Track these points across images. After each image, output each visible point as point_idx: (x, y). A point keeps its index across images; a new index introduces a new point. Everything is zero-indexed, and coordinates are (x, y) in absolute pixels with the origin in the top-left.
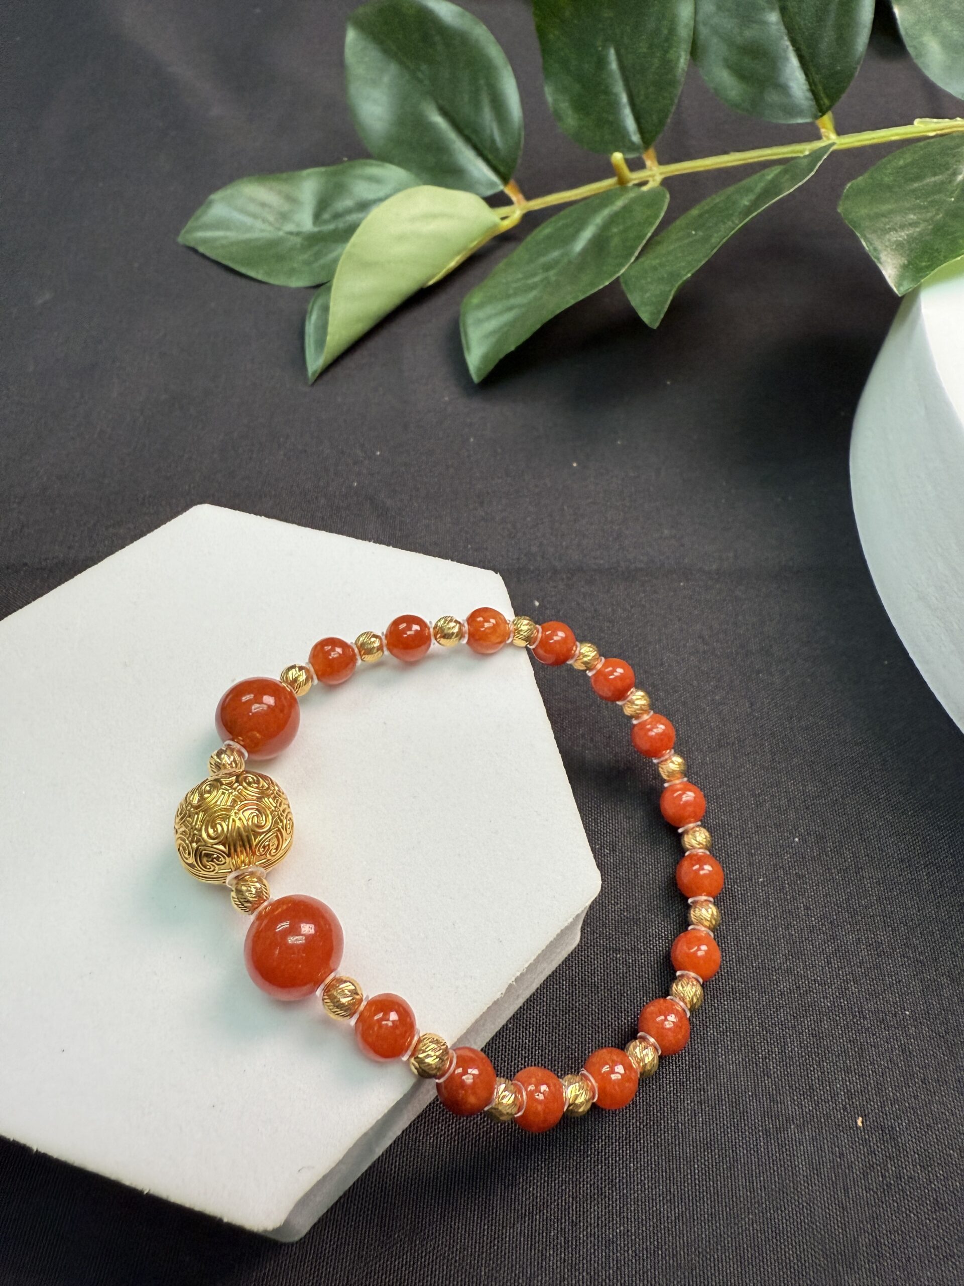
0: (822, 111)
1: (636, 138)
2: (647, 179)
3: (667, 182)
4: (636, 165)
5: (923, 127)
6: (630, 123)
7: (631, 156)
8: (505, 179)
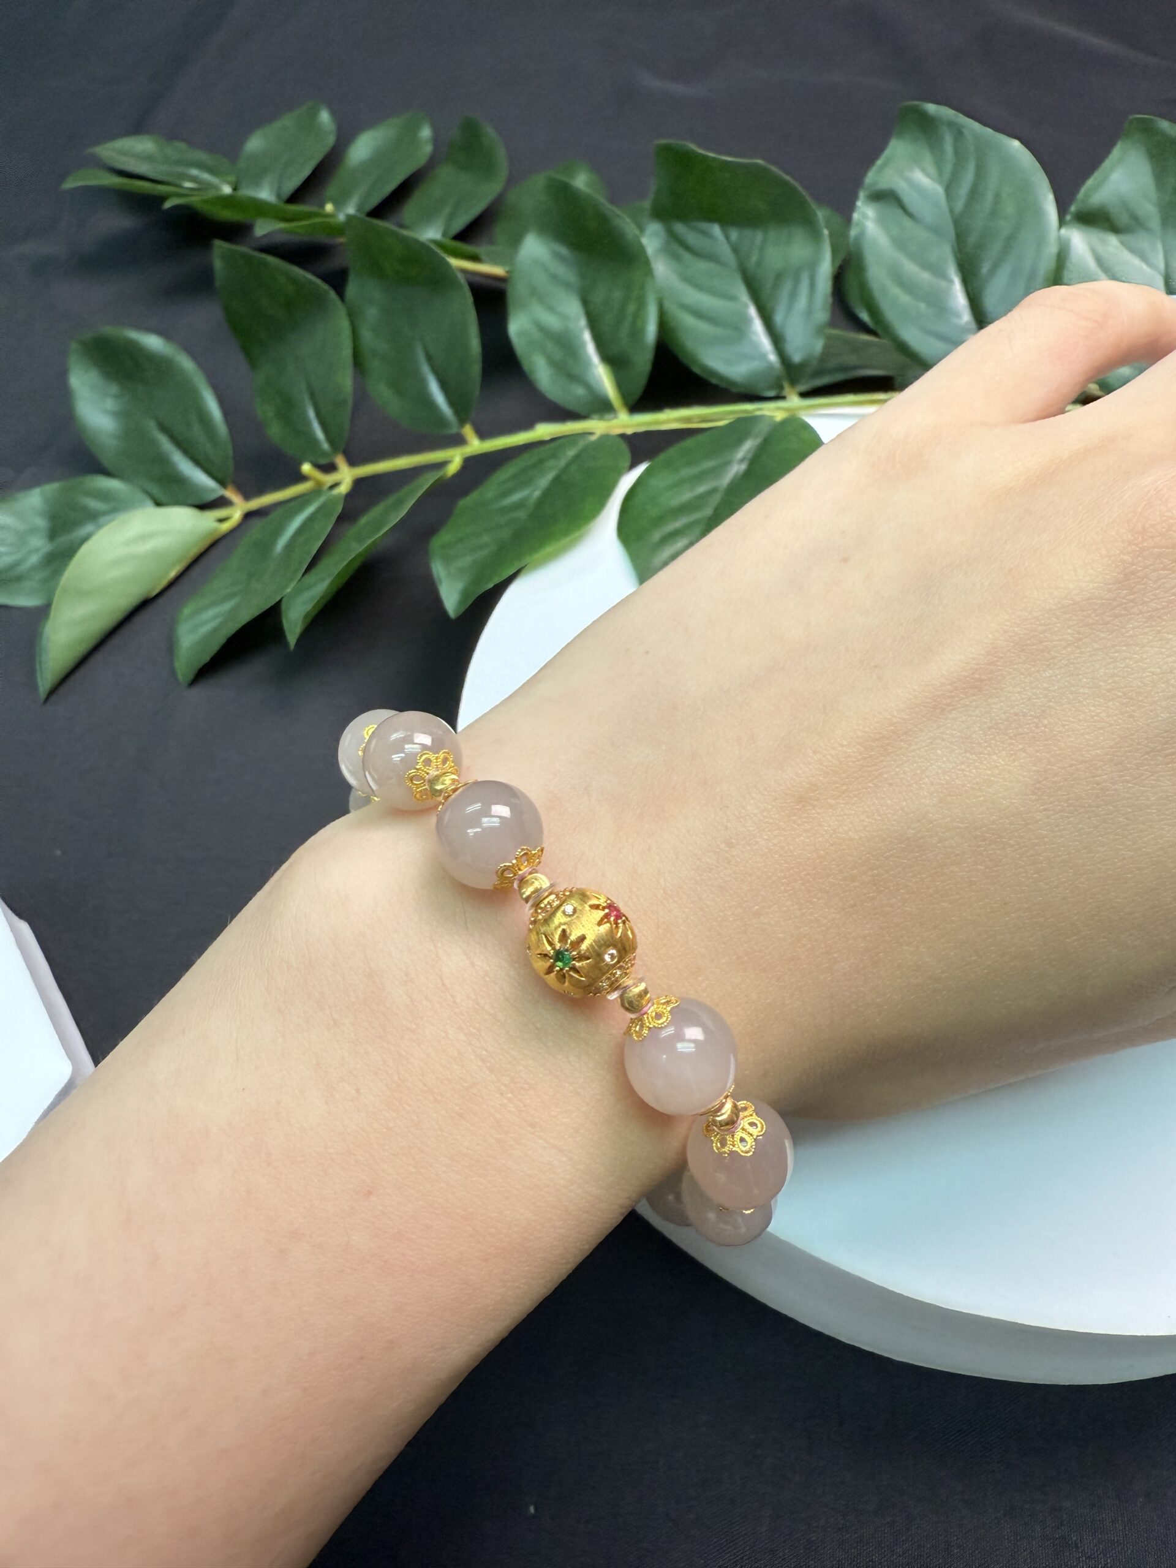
0: (462, 422)
1: (326, 446)
2: (338, 481)
3: (358, 483)
4: (330, 468)
5: (544, 431)
6: (320, 434)
7: (323, 461)
8: (223, 483)
